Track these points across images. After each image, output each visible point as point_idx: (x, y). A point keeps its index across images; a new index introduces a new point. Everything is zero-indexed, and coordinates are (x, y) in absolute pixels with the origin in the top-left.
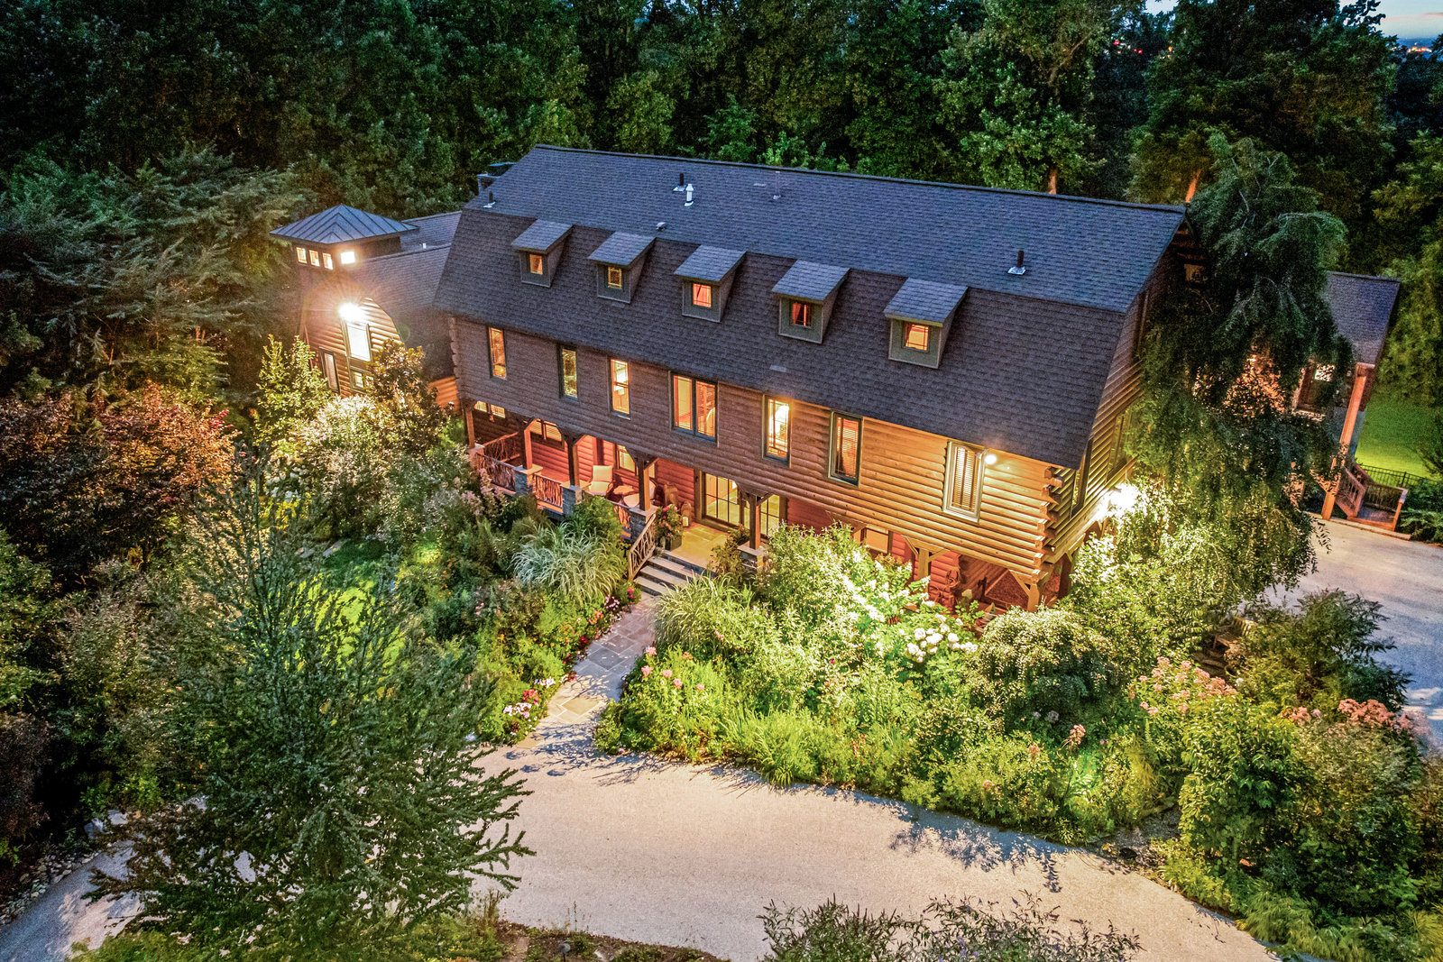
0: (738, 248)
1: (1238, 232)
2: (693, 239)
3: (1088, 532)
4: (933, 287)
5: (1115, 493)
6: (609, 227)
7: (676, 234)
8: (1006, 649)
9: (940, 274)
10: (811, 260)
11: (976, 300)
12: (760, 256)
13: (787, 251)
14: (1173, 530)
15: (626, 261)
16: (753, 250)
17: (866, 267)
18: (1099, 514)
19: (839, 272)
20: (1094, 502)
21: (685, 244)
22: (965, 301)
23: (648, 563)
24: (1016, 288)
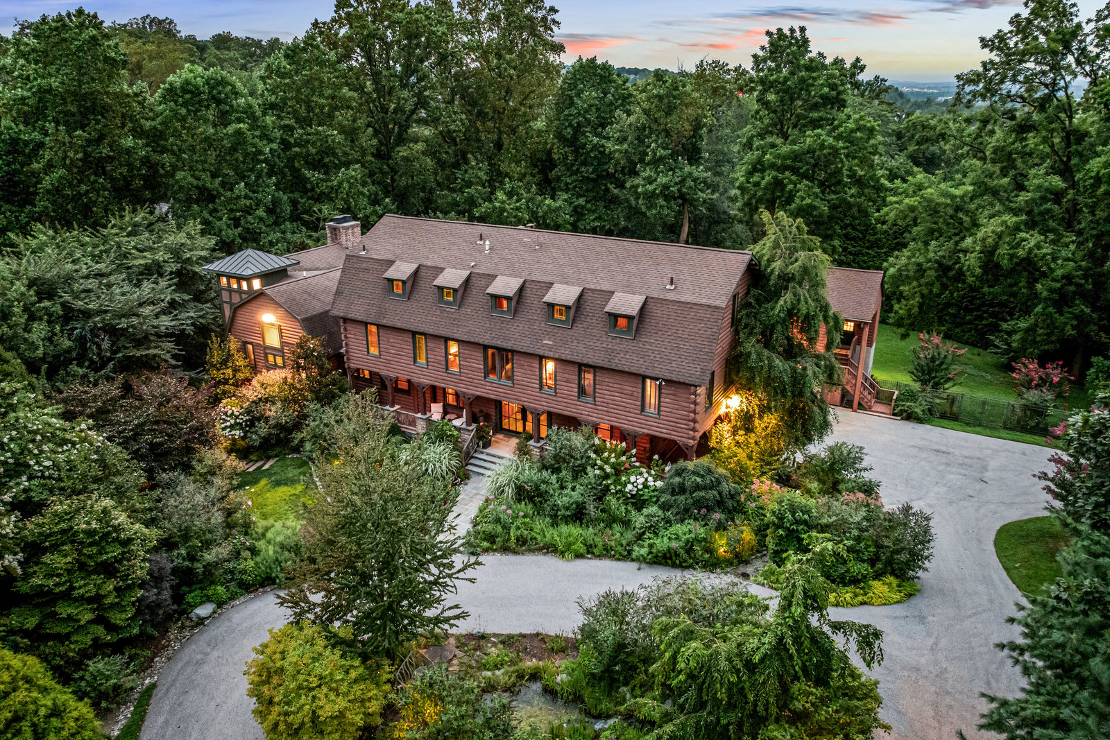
0: (521, 277)
1: (779, 263)
2: (493, 272)
3: (716, 421)
4: (629, 297)
5: (729, 400)
6: (442, 266)
7: (482, 269)
8: (677, 479)
9: (629, 289)
10: (561, 283)
11: (651, 305)
12: (533, 281)
13: (549, 279)
14: (761, 418)
15: (457, 286)
16: (529, 278)
17: (592, 287)
18: (722, 411)
19: (578, 290)
20: (719, 403)
21: (489, 275)
22: (645, 303)
23: (473, 457)
24: (671, 296)
